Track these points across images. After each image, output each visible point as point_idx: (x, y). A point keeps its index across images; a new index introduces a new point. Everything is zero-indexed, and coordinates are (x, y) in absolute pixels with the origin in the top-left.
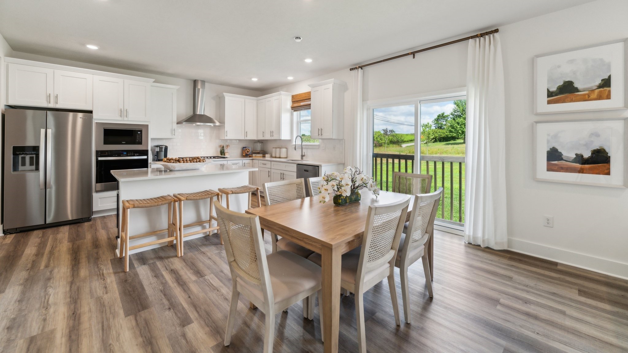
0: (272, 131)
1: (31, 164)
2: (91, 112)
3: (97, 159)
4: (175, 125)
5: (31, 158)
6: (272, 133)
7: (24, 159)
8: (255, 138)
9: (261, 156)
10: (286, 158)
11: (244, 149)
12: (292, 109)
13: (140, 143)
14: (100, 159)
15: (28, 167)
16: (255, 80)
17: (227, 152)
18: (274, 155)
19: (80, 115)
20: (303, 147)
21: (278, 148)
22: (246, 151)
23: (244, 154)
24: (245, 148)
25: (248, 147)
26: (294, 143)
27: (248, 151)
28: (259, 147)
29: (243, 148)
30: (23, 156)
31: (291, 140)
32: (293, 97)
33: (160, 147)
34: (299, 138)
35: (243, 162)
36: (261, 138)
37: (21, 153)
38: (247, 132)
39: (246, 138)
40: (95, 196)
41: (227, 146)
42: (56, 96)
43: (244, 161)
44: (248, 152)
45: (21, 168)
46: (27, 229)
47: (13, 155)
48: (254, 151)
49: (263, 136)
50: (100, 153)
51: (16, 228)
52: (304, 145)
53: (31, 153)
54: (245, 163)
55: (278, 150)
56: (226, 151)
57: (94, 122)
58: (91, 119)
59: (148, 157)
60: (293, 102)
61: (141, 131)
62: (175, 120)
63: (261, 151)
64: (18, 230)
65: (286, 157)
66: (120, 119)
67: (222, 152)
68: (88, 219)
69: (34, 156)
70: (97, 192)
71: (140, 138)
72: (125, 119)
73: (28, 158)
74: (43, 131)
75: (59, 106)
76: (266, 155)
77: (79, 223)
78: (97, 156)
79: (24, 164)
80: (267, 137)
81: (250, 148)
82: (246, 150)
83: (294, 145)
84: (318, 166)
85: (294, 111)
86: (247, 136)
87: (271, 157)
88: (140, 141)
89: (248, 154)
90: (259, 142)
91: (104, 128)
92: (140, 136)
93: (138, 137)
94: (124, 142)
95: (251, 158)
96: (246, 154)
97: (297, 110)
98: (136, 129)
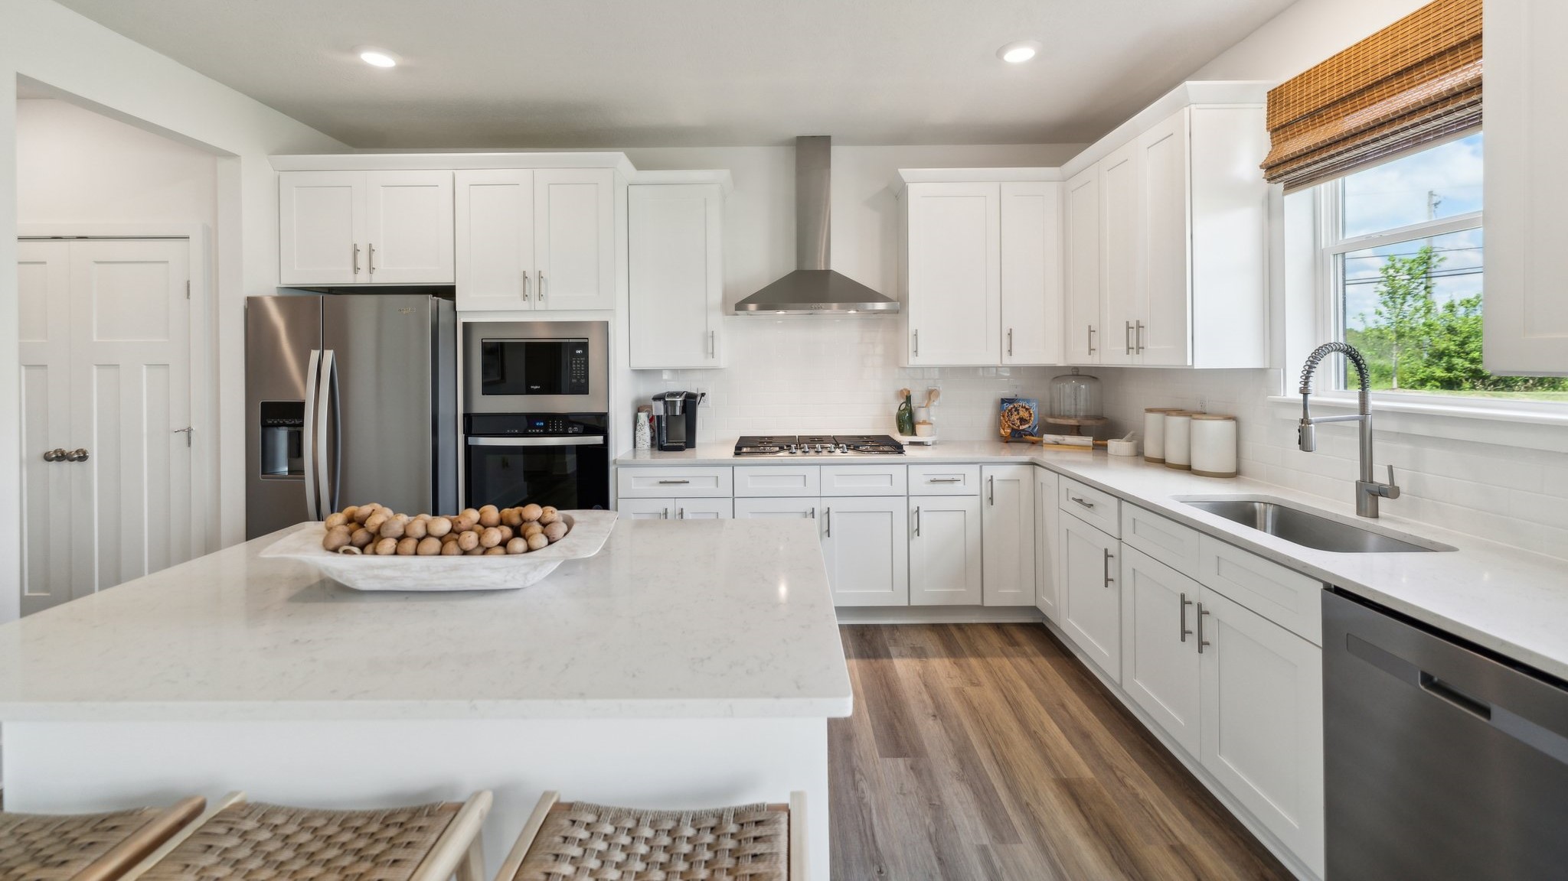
0: (1133, 324)
2: (447, 292)
3: (468, 442)
4: (717, 318)
6: (1135, 333)
8: (1052, 357)
10: (1234, 475)
11: (1007, 406)
12: (1271, 179)
13: (582, 389)
14: (476, 442)
17: (924, 423)
18: (1151, 449)
20: (1376, 424)
21: (1177, 413)
22: (1015, 417)
23: (1005, 432)
24: (1010, 401)
25: (1023, 400)
26: (1293, 393)
27: (1025, 415)
28: (1075, 400)
29: (1003, 401)
31: (1261, 372)
32: (1276, 98)
33: (666, 403)
34: (1334, 362)
35: (987, 474)
36: (1081, 358)
37: (276, 422)
38: (1010, 334)
39: (1008, 361)
41: (931, 394)
43: (1001, 473)
44: (1023, 421)
47: (262, 426)
48: (1051, 420)
49: (1091, 350)
50: (475, 424)
52: (1381, 413)
54: (991, 480)
55: (1176, 422)
56: (921, 415)
57: (462, 319)
58: (452, 312)
59: (606, 440)
60: (1279, 130)
61: (585, 346)
62: (716, 296)
63: (1087, 417)
65: (1231, 469)
66: (525, 305)
67: (907, 421)
71: (581, 370)
74: (313, 357)
75: (379, 279)
76: (1112, 444)
78: (469, 434)
80: (1112, 355)
81: (1034, 405)
82: (1017, 410)
83: (1290, 404)
85: (1290, 186)
86: (1010, 351)
87: (1140, 456)
88: (583, 381)
89: (1023, 430)
90: (1078, 374)
91: (484, 341)
92: (581, 364)
93: (576, 367)
94: (536, 387)
95: (1026, 458)
96: (1013, 429)
97: (1311, 179)
98: (571, 341)
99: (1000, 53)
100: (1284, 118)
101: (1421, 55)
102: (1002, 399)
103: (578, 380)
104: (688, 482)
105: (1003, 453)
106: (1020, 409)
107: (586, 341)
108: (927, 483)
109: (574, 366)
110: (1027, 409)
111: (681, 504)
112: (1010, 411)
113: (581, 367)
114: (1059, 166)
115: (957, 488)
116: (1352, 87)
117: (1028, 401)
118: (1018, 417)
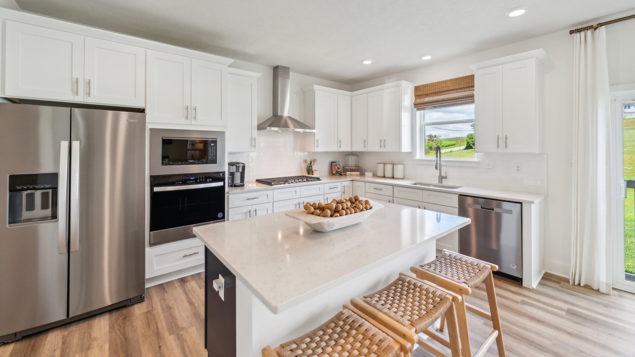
0: (383, 140)
1: (44, 206)
2: (142, 111)
3: (152, 189)
4: (255, 131)
5: (45, 196)
6: (383, 143)
7: (31, 198)
9: (358, 175)
12: (414, 107)
13: (215, 161)
14: (156, 189)
15: (38, 212)
16: (367, 62)
17: (316, 170)
18: (380, 174)
19: (124, 115)
21: (390, 164)
22: (336, 167)
23: (334, 172)
24: (334, 162)
25: (338, 162)
26: (419, 158)
27: (339, 166)
28: (352, 161)
30: (29, 192)
31: (411, 152)
32: (417, 89)
36: (360, 149)
37: (25, 187)
38: (340, 141)
39: (339, 150)
40: (149, 251)
41: (316, 161)
42: (88, 83)
43: (343, 184)
44: (338, 168)
45: (26, 214)
46: (36, 331)
47: (10, 191)
48: (347, 168)
49: (364, 147)
50: (156, 181)
51: (16, 334)
53: (42, 187)
54: (344, 186)
56: (314, 168)
57: (149, 126)
58: (143, 122)
59: (224, 183)
60: (417, 96)
61: (215, 142)
62: (255, 124)
63: (356, 167)
64: (19, 337)
66: (185, 121)
67: (310, 170)
68: (140, 299)
69: (50, 191)
70: (151, 245)
71: (213, 153)
72: (194, 122)
73: (38, 195)
74: (64, 145)
75: (91, 100)
76: (366, 174)
77: (125, 306)
78: (152, 186)
79: (31, 207)
80: (372, 148)
81: (341, 163)
82: (336, 165)
84: (521, 203)
85: (418, 110)
87: (375, 175)
88: (214, 158)
89: (339, 171)
90: (352, 154)
91: (163, 138)
92: (213, 150)
93: (211, 152)
94: (191, 161)
95: (351, 179)
96: (336, 171)
97: (423, 109)
98: (209, 139)
99: (362, 61)
100: (419, 93)
101: (451, 88)
102: (332, 162)
103: (212, 157)
104: (258, 198)
105: (333, 179)
106: (337, 165)
107: (216, 140)
108: (328, 189)
109: (210, 151)
110: (339, 165)
111: (254, 207)
112: (335, 165)
113: (213, 151)
114: (351, 92)
115: (336, 190)
116: (436, 91)
117: (339, 162)
118: (337, 167)
